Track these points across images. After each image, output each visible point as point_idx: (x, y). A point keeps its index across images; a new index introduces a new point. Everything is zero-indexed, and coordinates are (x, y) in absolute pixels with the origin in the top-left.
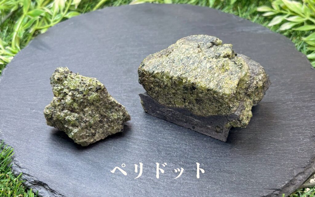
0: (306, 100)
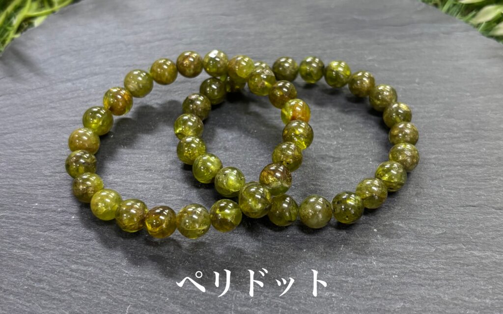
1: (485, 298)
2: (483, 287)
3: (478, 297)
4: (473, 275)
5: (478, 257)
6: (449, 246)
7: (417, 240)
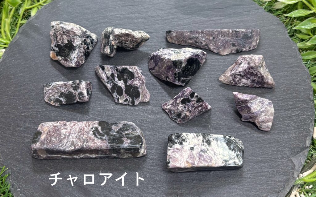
0: (289, 108)
1: (258, 157)
2: (257, 152)
3: (255, 157)
4: (253, 146)
5: (256, 137)
6: (243, 132)
7: (228, 130)
